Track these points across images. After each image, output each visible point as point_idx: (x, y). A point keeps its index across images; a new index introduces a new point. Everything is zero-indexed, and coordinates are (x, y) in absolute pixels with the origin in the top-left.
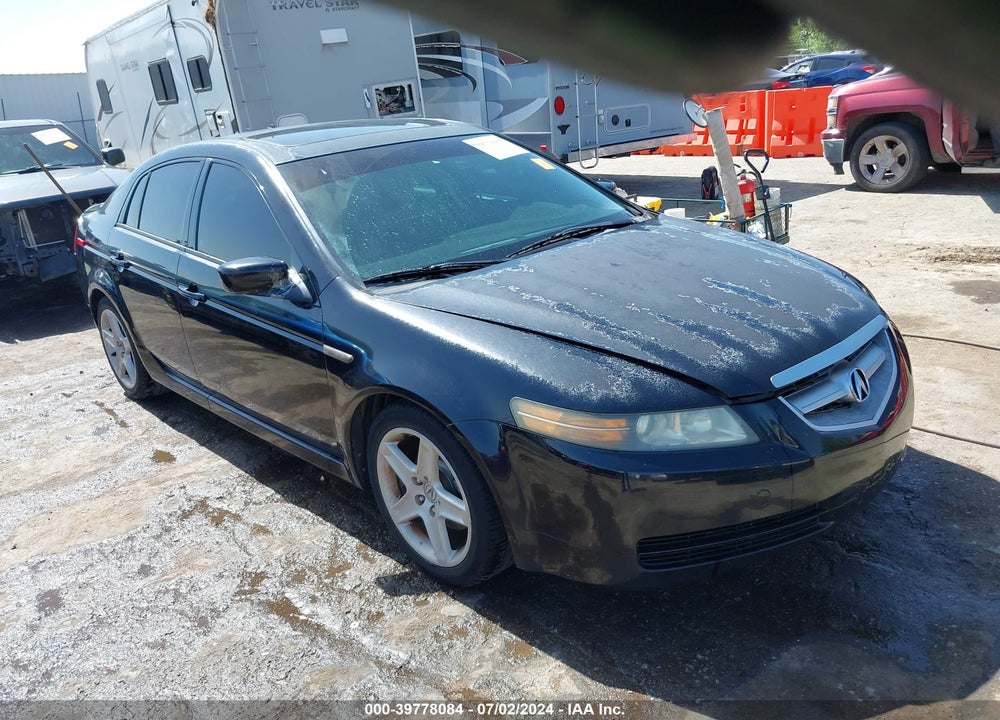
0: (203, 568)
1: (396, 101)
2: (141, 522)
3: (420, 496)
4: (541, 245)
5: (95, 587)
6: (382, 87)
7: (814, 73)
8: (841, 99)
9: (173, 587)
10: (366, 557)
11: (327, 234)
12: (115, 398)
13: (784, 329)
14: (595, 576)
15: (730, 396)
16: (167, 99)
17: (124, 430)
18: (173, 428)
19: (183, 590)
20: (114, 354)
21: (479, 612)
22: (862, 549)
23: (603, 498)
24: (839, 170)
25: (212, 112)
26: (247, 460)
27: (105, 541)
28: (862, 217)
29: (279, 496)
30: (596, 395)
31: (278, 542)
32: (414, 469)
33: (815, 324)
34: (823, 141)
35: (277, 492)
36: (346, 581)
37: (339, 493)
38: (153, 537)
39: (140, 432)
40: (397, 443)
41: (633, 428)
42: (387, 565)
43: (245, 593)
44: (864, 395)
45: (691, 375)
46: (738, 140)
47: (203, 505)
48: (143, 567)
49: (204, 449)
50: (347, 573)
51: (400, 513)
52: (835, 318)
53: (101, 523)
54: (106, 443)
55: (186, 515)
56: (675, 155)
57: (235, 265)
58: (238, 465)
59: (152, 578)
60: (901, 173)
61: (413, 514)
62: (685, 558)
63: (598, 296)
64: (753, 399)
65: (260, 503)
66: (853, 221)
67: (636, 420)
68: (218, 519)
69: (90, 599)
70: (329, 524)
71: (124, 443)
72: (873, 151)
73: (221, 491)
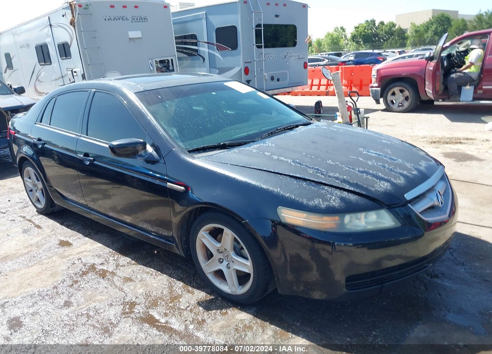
0: (100, 301)
1: (165, 67)
2: (60, 279)
3: (220, 259)
4: (272, 134)
5: (41, 314)
6: (158, 60)
7: (356, 59)
8: (378, 71)
9: (85, 312)
10: (189, 292)
11: (166, 127)
12: (31, 214)
13: (405, 172)
14: (317, 295)
15: (387, 204)
16: (45, 62)
17: (40, 230)
18: (68, 228)
19: (91, 313)
20: (31, 191)
21: (256, 317)
22: (436, 276)
23: (323, 256)
24: (378, 102)
25: (71, 70)
26: (113, 244)
27: (41, 290)
28: (393, 124)
29: (133, 262)
30: (323, 205)
31: (139, 286)
32: (219, 245)
33: (417, 169)
34: (370, 89)
35: (132, 259)
36: (181, 304)
37: (166, 259)
38: (69, 286)
39: (49, 231)
40: (208, 232)
41: (343, 220)
42: (201, 295)
43: (127, 313)
44: (442, 203)
45: (368, 195)
46: (327, 89)
47: (93, 267)
48: (66, 302)
49: (87, 239)
50: (181, 300)
51: (208, 268)
52: (425, 167)
53: (37, 280)
54: (31, 237)
55: (84, 273)
56: (296, 95)
57: (115, 143)
58: (108, 247)
59: (72, 308)
60: (406, 104)
61: (217, 268)
62: (367, 284)
63: (311, 156)
64: (397, 206)
65: (125, 266)
66: (389, 125)
67: (344, 217)
68: (103, 274)
69: (40, 321)
70: (164, 275)
71: (41, 237)
72: (394, 94)
73: (101, 260)
